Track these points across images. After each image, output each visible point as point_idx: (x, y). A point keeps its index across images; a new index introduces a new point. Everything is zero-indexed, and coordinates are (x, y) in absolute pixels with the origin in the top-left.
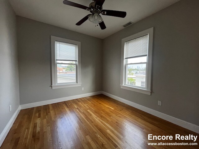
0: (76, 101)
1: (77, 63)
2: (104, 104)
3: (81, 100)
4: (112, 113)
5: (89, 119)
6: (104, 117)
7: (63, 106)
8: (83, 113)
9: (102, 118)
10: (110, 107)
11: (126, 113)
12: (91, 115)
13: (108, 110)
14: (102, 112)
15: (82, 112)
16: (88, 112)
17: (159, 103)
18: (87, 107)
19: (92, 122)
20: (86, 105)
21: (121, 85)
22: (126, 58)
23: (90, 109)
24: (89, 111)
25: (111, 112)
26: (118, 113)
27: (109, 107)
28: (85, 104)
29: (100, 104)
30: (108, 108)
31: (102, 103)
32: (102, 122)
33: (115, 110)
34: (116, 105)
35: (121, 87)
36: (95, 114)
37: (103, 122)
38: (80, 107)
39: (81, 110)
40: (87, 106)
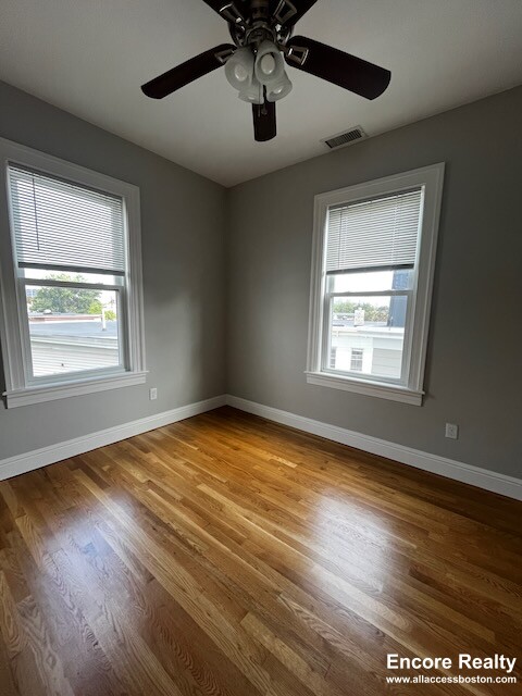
0: (129, 450)
1: (126, 281)
2: (252, 450)
3: (153, 440)
4: (298, 481)
5: (220, 526)
6: (276, 509)
7: (75, 481)
8: (185, 503)
9: (272, 514)
10: (280, 460)
11: (344, 474)
12: (220, 507)
13: (276, 475)
14: (256, 483)
15: (178, 497)
16: (203, 495)
17: (450, 431)
18: (191, 472)
19: (240, 542)
20: (180, 464)
21: (307, 372)
22: (329, 273)
23: (205, 478)
24: (203, 488)
25: (291, 479)
26: (318, 479)
27: (275, 458)
28: (175, 457)
29: (237, 449)
30: (272, 463)
31: (244, 446)
32: (275, 533)
33: (304, 470)
34: (296, 447)
35: (310, 381)
36: (236, 501)
37: (284, 531)
38: (161, 474)
39: (167, 489)
40: (187, 464)
